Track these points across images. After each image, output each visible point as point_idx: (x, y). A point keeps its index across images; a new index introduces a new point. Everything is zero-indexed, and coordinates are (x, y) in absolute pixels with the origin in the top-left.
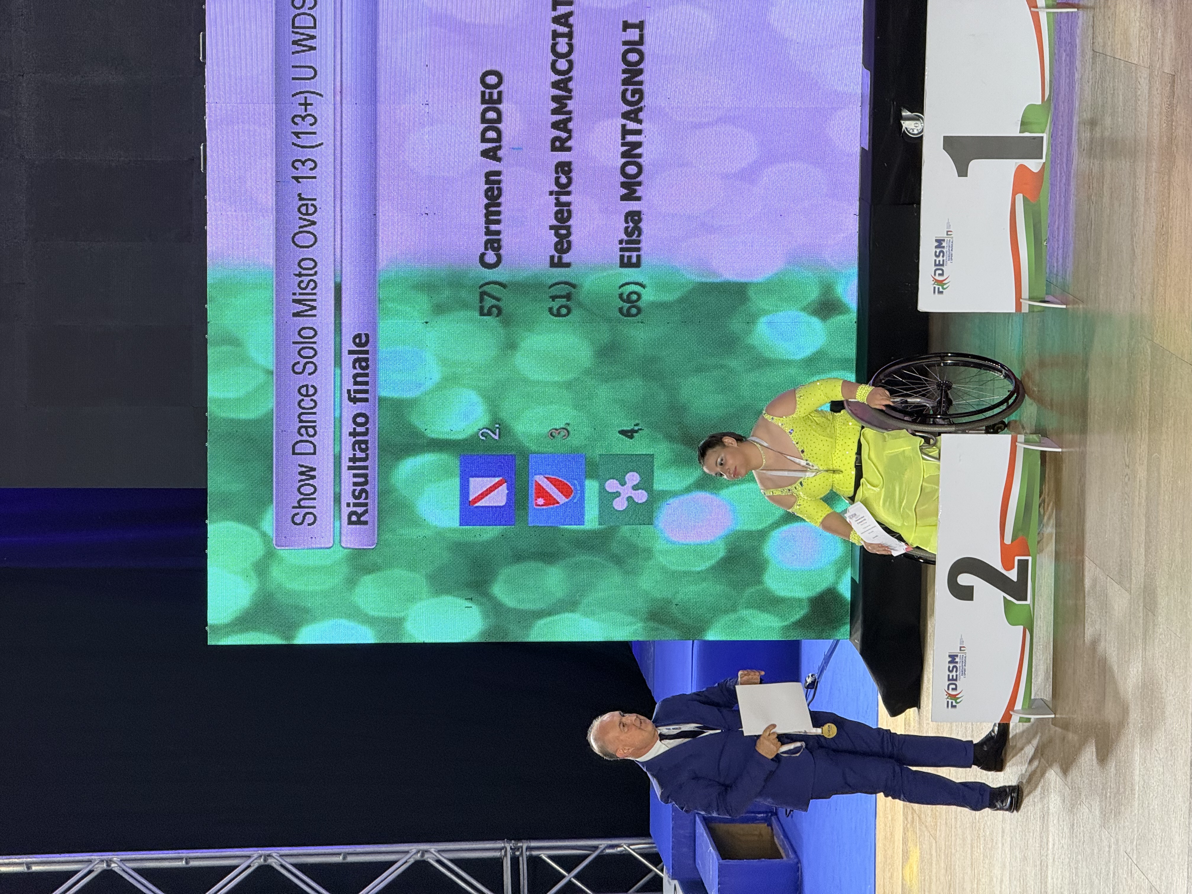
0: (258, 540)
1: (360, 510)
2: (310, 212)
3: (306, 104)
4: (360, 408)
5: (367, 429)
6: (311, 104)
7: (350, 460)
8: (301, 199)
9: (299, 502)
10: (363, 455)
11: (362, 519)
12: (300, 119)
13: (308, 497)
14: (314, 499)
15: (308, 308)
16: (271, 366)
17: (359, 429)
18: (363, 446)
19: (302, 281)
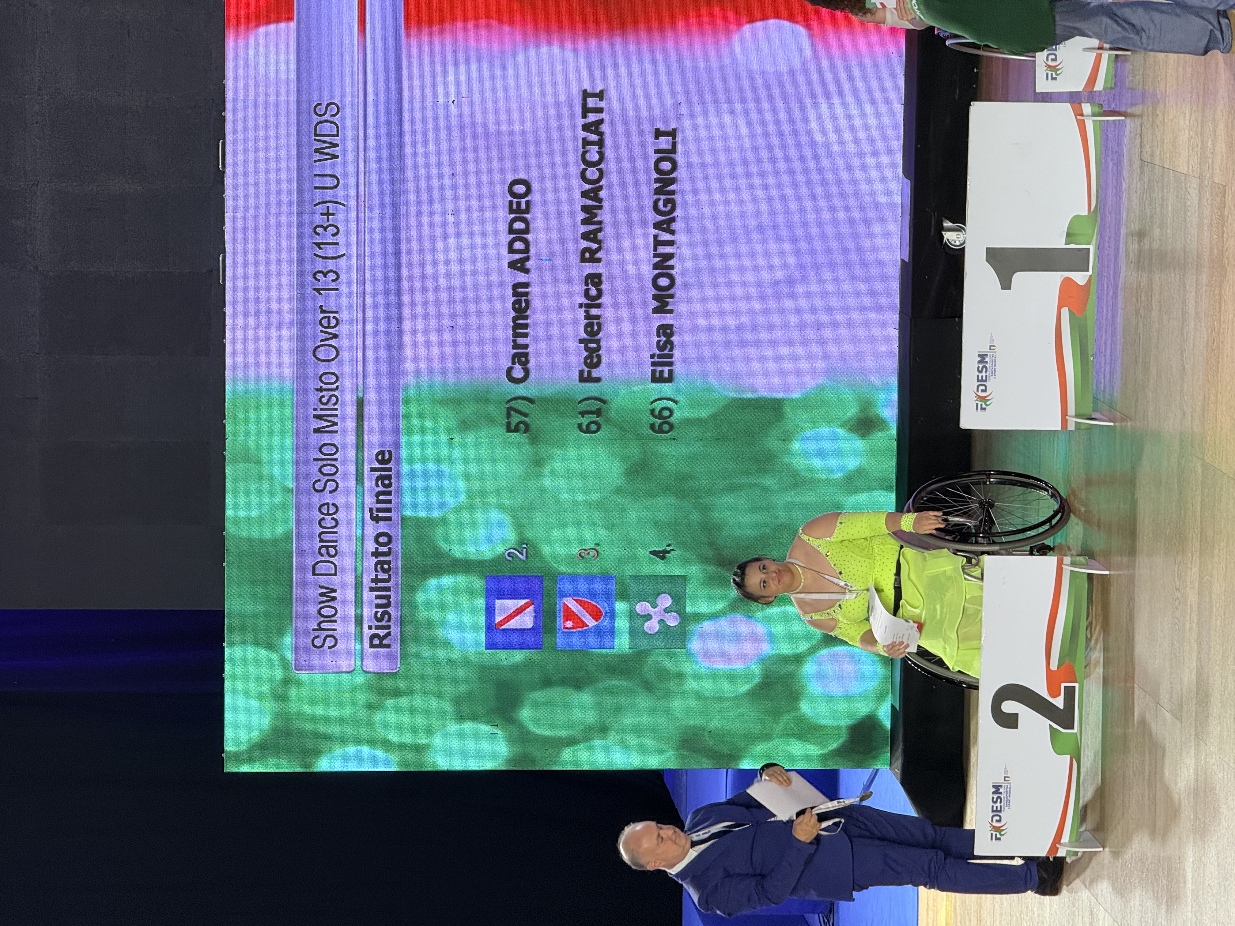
0: (277, 664)
1: (382, 633)
2: (332, 325)
3: (328, 214)
4: (383, 526)
5: (390, 549)
6: (333, 214)
7: (372, 581)
8: (323, 311)
9: (319, 624)
10: (385, 576)
11: (385, 642)
12: (322, 229)
13: (329, 619)
14: (335, 621)
15: (329, 424)
16: (292, 485)
17: (381, 549)
18: (386, 567)
19: (323, 396)
